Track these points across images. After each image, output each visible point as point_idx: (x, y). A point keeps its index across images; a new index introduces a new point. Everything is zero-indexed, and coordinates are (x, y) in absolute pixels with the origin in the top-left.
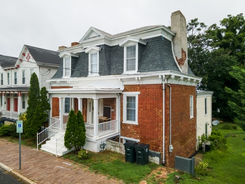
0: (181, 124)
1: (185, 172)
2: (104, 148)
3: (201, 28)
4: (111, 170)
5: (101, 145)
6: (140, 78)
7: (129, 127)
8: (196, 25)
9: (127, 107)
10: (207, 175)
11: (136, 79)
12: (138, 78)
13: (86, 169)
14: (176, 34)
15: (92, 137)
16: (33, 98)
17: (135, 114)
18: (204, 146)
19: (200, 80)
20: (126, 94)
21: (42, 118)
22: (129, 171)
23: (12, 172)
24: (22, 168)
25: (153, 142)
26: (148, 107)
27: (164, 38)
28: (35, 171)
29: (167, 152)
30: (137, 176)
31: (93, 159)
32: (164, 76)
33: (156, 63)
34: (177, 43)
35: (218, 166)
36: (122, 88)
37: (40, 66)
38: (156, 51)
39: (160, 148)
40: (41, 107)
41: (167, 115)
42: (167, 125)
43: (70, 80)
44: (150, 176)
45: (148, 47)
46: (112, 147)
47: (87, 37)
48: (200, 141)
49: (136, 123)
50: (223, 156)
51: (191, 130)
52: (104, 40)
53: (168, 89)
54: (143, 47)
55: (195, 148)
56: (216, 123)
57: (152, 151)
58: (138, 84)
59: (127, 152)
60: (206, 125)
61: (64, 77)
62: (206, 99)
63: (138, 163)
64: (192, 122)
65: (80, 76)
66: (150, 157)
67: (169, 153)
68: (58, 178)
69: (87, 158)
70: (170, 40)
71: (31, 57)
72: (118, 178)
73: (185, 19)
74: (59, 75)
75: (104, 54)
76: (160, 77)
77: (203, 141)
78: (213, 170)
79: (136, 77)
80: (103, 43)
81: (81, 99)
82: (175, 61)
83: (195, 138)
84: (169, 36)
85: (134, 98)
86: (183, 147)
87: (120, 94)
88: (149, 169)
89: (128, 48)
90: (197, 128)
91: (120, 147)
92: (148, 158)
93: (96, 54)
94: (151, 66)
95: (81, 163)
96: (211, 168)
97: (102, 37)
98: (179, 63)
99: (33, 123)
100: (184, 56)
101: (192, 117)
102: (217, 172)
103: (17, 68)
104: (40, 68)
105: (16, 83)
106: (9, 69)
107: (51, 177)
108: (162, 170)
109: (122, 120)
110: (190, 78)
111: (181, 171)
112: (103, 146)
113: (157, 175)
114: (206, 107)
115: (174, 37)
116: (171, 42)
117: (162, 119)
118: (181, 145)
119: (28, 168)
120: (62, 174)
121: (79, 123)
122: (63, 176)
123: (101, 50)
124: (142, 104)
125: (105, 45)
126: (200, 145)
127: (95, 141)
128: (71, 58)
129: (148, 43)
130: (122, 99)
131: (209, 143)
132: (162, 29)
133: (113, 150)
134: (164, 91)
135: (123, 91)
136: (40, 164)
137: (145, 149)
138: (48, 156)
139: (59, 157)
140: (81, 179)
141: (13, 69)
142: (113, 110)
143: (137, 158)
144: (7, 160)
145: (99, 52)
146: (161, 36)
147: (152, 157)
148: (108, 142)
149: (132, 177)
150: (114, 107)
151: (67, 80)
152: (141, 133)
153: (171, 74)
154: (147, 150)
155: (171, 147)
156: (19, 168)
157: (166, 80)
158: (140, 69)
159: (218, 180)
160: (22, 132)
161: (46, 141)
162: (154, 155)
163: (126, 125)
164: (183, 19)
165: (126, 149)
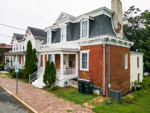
0: (118, 71)
1: (115, 100)
2: (67, 84)
3: (137, 12)
4: (68, 96)
5: (65, 82)
6: (89, 41)
7: (83, 73)
8: (133, 10)
9: (82, 60)
10: (131, 103)
11: (87, 41)
12: (88, 41)
13: (54, 95)
14: (114, 12)
15: (60, 77)
16: (29, 55)
17: (87, 64)
18: (135, 88)
19: (133, 43)
20: (82, 52)
21: (33, 67)
22: (79, 97)
23: (13, 95)
24: (18, 93)
25: (97, 82)
26: (95, 59)
27: (106, 15)
28: (25, 95)
29: (107, 88)
30: (83, 100)
31: (59, 90)
32: (104, 39)
33: (100, 31)
34: (115, 18)
35: (142, 99)
36: (79, 48)
37: (36, 38)
38: (100, 24)
39: (102, 86)
40: (33, 60)
41: (106, 65)
42: (106, 71)
43: (50, 45)
44: (91, 101)
45: (95, 22)
46: (72, 84)
47: (60, 19)
48: (133, 85)
49: (87, 70)
50: (147, 94)
51: (126, 76)
52: (69, 19)
53: (107, 47)
54: (92, 22)
55: (129, 89)
56: (146, 74)
57: (95, 86)
58: (89, 45)
59: (79, 87)
60: (138, 75)
61: (47, 44)
62: (138, 58)
63: (86, 94)
64: (126, 71)
65: (56, 42)
66: (94, 90)
67: (108, 89)
68: (36, 99)
69: (56, 89)
70: (111, 17)
71: (31, 33)
72: (71, 100)
73: (121, 3)
74: (45, 43)
75: (69, 28)
76: (102, 39)
77: (135, 84)
78: (138, 101)
79: (87, 40)
80: (69, 22)
81: (54, 54)
82: (113, 31)
83: (129, 82)
84: (109, 14)
85: (87, 54)
86: (119, 86)
87: (78, 52)
88: (92, 97)
89: (83, 23)
90: (131, 76)
91: (76, 84)
92: (93, 91)
93: (65, 28)
94: (97, 33)
95: (51, 92)
96: (136, 100)
97: (68, 17)
98: (116, 32)
99: (28, 69)
100: (120, 27)
101: (126, 68)
102: (140, 103)
103: (24, 40)
104: (35, 39)
105: (24, 49)
106: (20, 41)
107: (32, 98)
108: (100, 98)
109: (79, 68)
110: (123, 41)
111: (113, 99)
112: (66, 83)
113: (96, 100)
114: (138, 63)
115: (113, 15)
116: (111, 18)
117: (103, 67)
118: (118, 85)
119: (21, 93)
120: (39, 97)
121: (52, 69)
122: (39, 98)
123: (68, 25)
124: (91, 58)
125: (70, 22)
126: (133, 87)
127: (61, 80)
128: (51, 32)
129: (95, 19)
130: (79, 55)
131: (139, 86)
132: (104, 9)
133: (72, 86)
134: (104, 48)
135: (80, 50)
136: (29, 92)
137: (90, 84)
138: (35, 87)
139: (40, 89)
140: (49, 100)
141: (22, 41)
142: (74, 62)
143: (85, 90)
144: (12, 89)
145: (67, 27)
146: (103, 14)
147: (95, 90)
148: (70, 81)
149: (79, 101)
150: (75, 61)
151: (49, 45)
152: (90, 76)
153: (109, 37)
154: (91, 86)
155: (110, 85)
156: (16, 93)
157: (105, 42)
158: (90, 36)
159: (139, 107)
160: (18, 72)
161: (35, 80)
162: (96, 89)
163: (81, 71)
164: (120, 3)
165: (78, 85)
